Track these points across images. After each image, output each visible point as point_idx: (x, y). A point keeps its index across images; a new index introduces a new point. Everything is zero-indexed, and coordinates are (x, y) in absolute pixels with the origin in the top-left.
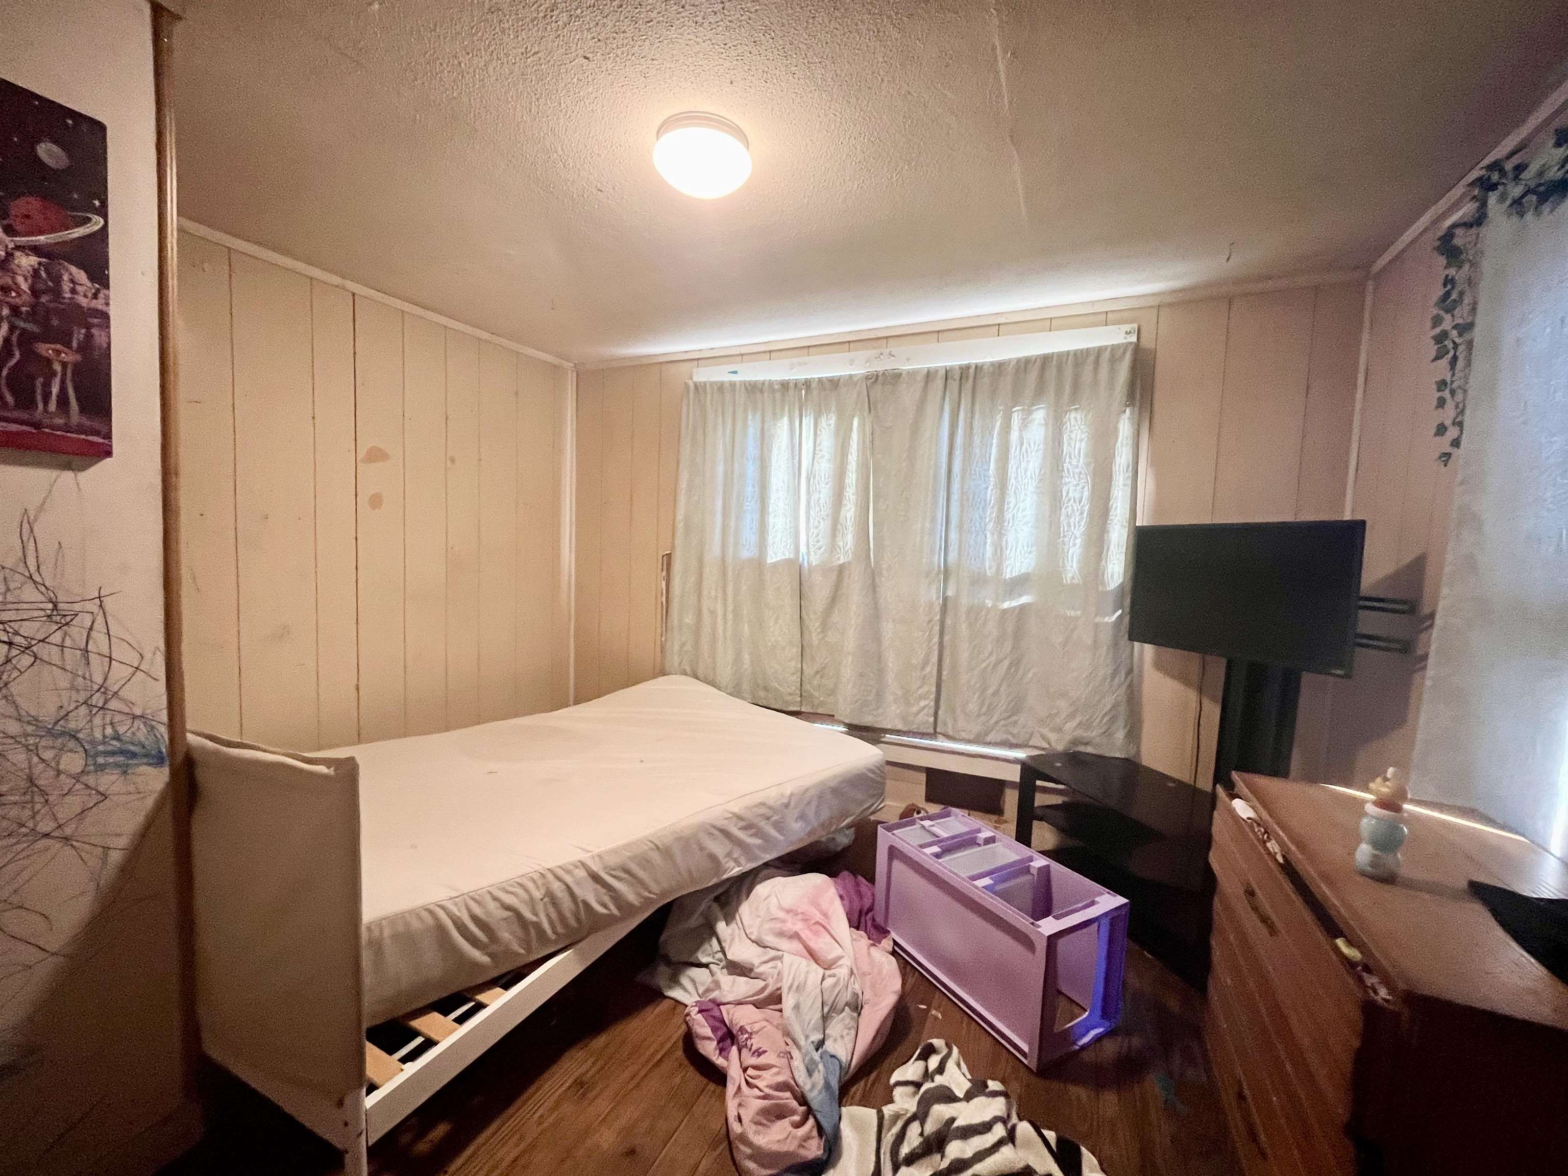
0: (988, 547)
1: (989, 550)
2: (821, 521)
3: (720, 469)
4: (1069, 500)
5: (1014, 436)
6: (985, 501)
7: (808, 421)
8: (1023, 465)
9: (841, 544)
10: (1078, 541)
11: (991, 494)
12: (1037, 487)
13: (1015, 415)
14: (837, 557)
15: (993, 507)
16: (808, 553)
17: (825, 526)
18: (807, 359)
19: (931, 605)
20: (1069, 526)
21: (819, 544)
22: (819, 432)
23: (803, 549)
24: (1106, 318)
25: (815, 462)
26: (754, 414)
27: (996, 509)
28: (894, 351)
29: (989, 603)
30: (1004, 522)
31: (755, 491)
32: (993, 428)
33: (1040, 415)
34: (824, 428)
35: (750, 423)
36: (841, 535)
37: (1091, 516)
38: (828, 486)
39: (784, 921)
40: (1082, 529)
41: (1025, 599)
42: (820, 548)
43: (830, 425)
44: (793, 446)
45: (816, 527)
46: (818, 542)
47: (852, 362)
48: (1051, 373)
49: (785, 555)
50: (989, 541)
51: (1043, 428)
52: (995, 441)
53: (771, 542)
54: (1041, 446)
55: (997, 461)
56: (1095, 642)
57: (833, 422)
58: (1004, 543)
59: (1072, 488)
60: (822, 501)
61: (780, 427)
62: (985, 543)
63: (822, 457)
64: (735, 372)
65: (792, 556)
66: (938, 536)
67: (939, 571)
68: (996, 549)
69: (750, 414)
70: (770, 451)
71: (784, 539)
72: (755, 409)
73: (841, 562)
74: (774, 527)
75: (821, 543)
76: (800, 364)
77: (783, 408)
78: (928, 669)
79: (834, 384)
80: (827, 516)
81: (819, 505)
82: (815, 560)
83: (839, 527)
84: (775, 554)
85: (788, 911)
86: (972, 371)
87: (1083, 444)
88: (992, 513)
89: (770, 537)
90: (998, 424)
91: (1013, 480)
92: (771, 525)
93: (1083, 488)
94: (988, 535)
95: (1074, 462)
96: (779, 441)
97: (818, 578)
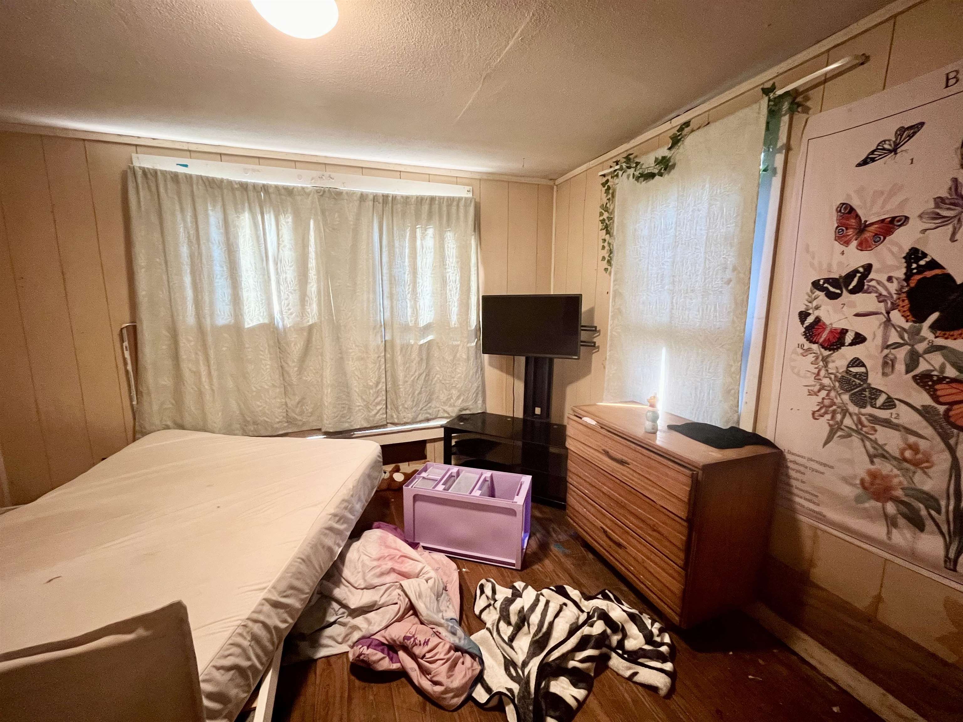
0: (408, 309)
1: (409, 311)
2: (289, 294)
3: (184, 250)
4: (450, 282)
5: (418, 242)
6: (405, 281)
7: (270, 218)
8: (424, 260)
9: (309, 310)
10: (456, 304)
11: (407, 277)
12: (432, 274)
13: (418, 230)
14: (306, 320)
15: (409, 285)
16: (283, 320)
17: (294, 298)
18: (258, 167)
19: (378, 347)
20: (451, 296)
21: (290, 311)
22: (280, 227)
23: (277, 316)
24: (456, 180)
25: (280, 250)
26: (214, 206)
27: (411, 286)
28: (333, 175)
29: (412, 342)
30: (417, 294)
31: (223, 271)
32: (405, 236)
33: (430, 231)
34: (284, 225)
35: (210, 213)
36: (308, 304)
37: (461, 290)
38: (292, 268)
39: (379, 566)
40: (457, 297)
41: (430, 338)
42: (291, 314)
43: (288, 222)
44: (258, 237)
45: (287, 299)
46: (289, 309)
47: (300, 177)
48: (436, 207)
49: (259, 321)
50: (409, 305)
51: (433, 240)
52: (407, 245)
53: (247, 311)
54: (433, 250)
55: (409, 257)
56: (468, 357)
57: (290, 220)
58: (418, 307)
59: (451, 275)
60: (289, 280)
61: (243, 219)
62: (407, 307)
63: (284, 246)
64: (186, 166)
65: (266, 321)
66: (378, 303)
67: (381, 326)
68: (413, 310)
69: (209, 204)
70: (236, 237)
71: (257, 309)
72: (214, 202)
73: (310, 323)
74: (247, 299)
75: (292, 310)
76: (254, 170)
77: (243, 205)
78: (380, 386)
79: (289, 192)
80: (295, 290)
81: (287, 282)
82: (289, 323)
83: (307, 298)
84: (252, 320)
85: (379, 559)
86: (390, 199)
87: (454, 251)
88: (409, 289)
89: (245, 307)
90: (408, 234)
91: (420, 269)
92: (245, 299)
93: (456, 275)
94: (408, 302)
95: (451, 260)
96: (243, 231)
97: (293, 337)
